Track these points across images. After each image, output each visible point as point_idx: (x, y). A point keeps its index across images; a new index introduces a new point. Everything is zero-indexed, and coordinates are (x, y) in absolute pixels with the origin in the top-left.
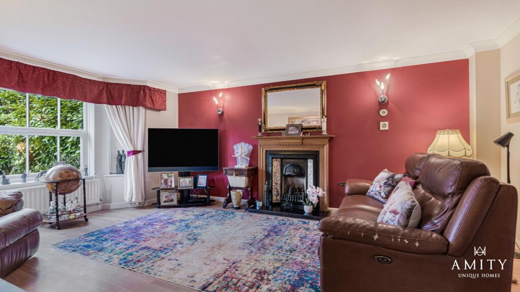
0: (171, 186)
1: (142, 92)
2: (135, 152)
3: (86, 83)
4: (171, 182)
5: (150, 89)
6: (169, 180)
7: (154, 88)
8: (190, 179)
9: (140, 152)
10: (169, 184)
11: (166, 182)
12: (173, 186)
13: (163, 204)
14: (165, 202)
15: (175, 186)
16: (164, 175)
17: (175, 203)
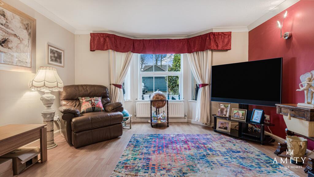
0: (225, 115)
1: (208, 38)
2: (204, 85)
3: (174, 42)
4: (226, 112)
5: (214, 34)
6: (225, 110)
7: (218, 33)
8: (244, 112)
9: (207, 85)
10: (225, 113)
11: (222, 110)
12: (227, 116)
13: (217, 129)
14: (220, 128)
15: (229, 116)
16: (221, 104)
17: (229, 131)
